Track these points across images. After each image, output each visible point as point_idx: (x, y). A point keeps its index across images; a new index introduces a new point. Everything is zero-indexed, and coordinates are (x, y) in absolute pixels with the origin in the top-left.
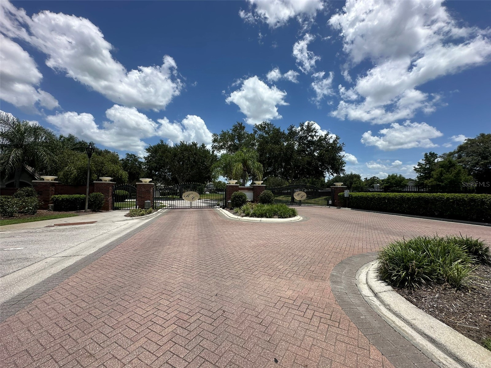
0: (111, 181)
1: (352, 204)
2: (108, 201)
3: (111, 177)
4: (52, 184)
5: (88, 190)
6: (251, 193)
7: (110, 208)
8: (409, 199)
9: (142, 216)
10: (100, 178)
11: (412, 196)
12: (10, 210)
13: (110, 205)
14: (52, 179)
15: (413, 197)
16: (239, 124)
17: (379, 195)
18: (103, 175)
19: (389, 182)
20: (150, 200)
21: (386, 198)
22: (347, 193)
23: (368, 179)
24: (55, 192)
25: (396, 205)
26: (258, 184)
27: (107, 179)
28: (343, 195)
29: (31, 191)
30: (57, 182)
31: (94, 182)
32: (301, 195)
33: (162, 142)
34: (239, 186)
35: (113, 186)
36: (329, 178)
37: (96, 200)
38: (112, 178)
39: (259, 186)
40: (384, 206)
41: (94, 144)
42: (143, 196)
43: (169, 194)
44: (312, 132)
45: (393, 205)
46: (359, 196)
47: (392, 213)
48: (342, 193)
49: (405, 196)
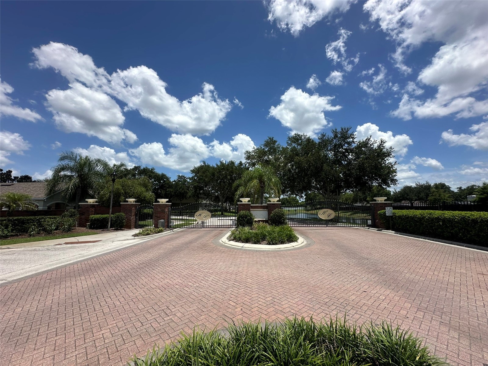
0: (136, 202)
1: (397, 226)
2: (131, 221)
3: (135, 198)
4: (93, 206)
5: (111, 210)
6: (265, 211)
7: (132, 227)
8: (475, 221)
9: (146, 235)
10: (127, 199)
11: (480, 217)
12: (49, 229)
13: (133, 224)
14: (93, 201)
15: (481, 219)
16: (270, 138)
17: (430, 214)
18: (130, 197)
19: (485, 193)
20: (164, 219)
21: (440, 219)
22: (389, 211)
23: (463, 188)
24: (95, 212)
25: (456, 229)
26: (274, 202)
27: (132, 200)
28: (385, 213)
29: (74, 212)
30: (98, 204)
31: (121, 203)
32: (327, 213)
33: (204, 163)
34: (251, 204)
35: (136, 207)
36: (395, 190)
37: (117, 220)
38: (136, 200)
39: (274, 204)
40: (439, 230)
41: (154, 169)
42: (158, 215)
44: (349, 138)
45: (452, 230)
46: (403, 216)
47: (451, 242)
48: (383, 211)
49: (469, 217)
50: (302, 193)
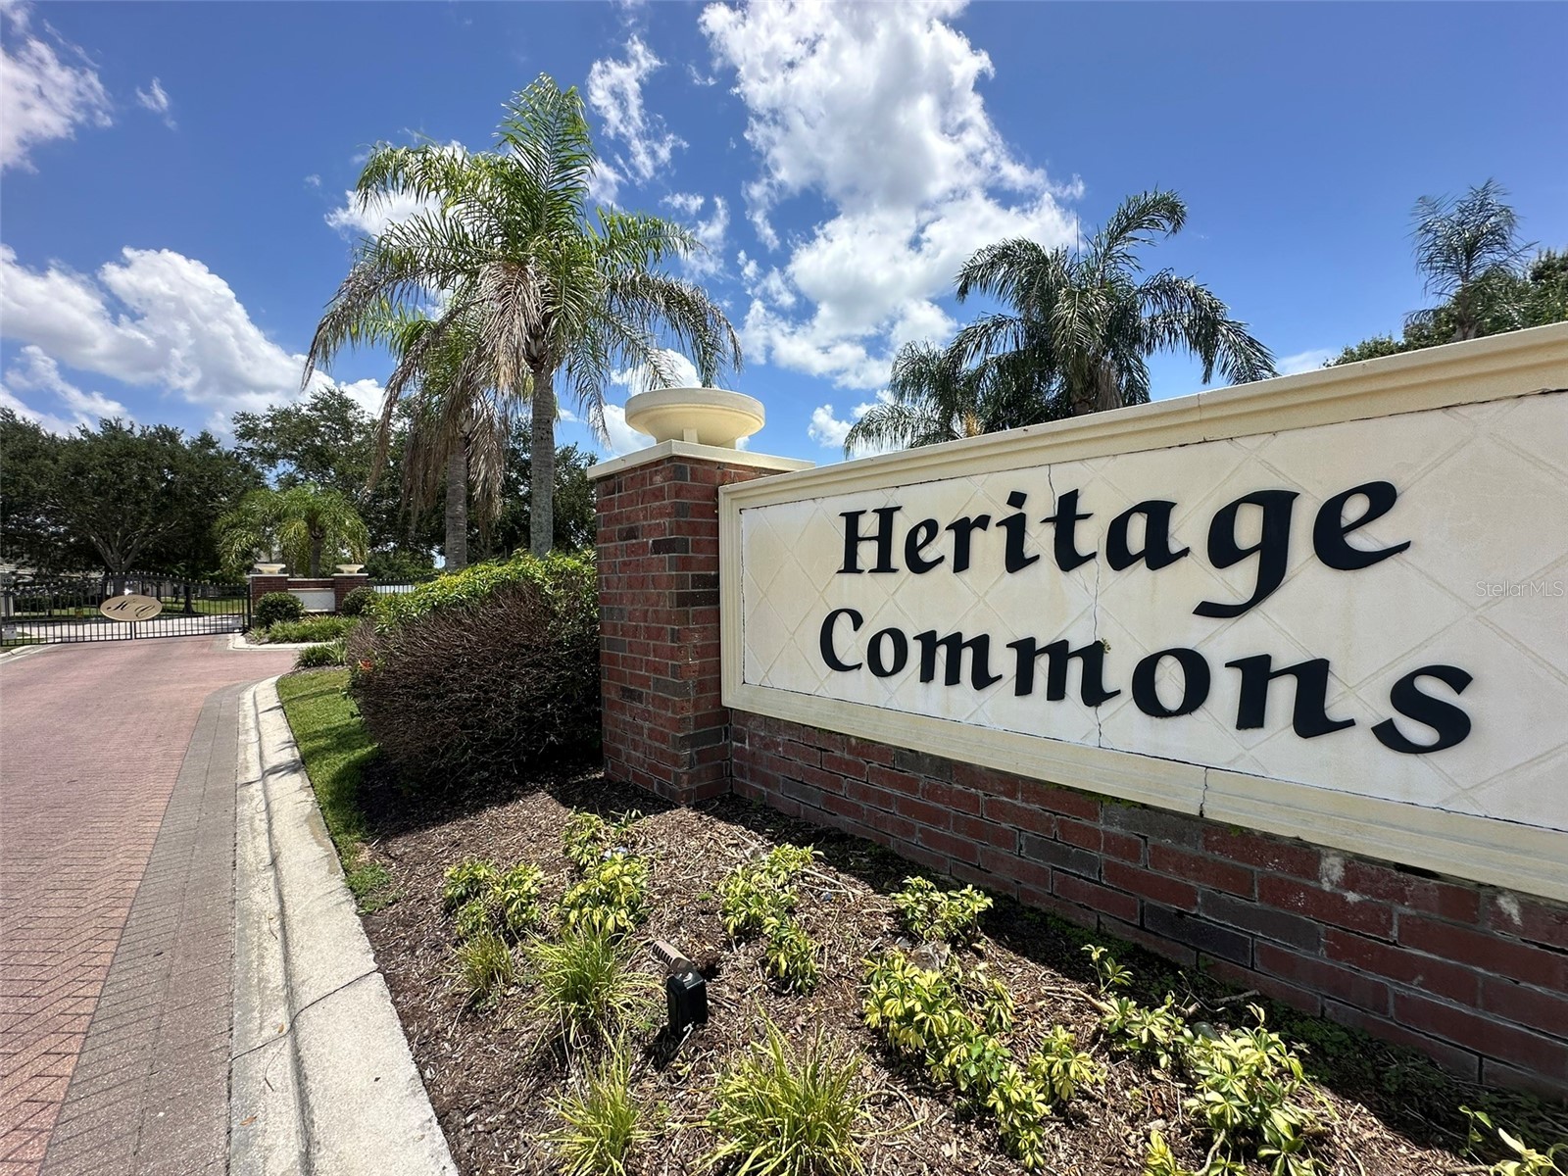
6: (328, 594)
34: (290, 577)
39: (351, 578)
43: (56, 603)
50: (431, 548)
